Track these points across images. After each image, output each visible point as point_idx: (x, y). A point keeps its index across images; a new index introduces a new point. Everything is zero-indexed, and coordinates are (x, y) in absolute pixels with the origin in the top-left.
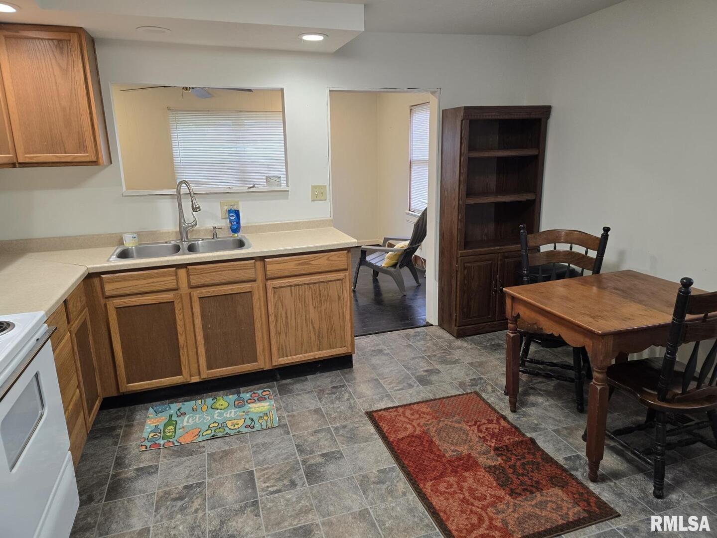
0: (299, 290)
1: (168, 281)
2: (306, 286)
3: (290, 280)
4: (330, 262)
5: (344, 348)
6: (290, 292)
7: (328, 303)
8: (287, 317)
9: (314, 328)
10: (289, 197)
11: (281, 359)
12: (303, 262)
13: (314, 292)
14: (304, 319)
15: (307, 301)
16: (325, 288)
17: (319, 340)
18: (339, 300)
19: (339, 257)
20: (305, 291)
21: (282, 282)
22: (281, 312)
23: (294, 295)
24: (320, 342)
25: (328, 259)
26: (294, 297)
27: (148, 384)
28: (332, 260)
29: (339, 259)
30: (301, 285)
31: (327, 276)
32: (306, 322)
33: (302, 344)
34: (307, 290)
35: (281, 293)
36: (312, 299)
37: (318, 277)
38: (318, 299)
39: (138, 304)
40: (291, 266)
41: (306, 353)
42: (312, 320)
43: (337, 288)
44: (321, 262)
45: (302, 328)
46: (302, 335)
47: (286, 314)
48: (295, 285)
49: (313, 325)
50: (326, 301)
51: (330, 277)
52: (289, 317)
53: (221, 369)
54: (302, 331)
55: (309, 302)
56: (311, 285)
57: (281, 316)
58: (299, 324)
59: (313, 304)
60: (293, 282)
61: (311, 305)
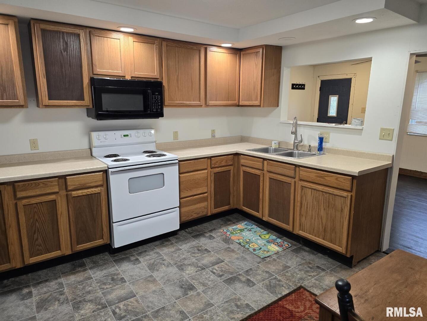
0: (316, 193)
1: (259, 165)
2: (321, 192)
3: (311, 185)
4: (337, 182)
5: (340, 248)
6: (311, 192)
7: (334, 210)
8: (307, 207)
9: (322, 223)
10: (362, 134)
11: (301, 231)
12: (319, 176)
13: (325, 199)
14: (317, 214)
15: (320, 203)
16: (333, 199)
17: (325, 233)
18: (341, 211)
19: (344, 180)
20: (320, 196)
21: (306, 184)
22: (304, 203)
23: (313, 195)
24: (325, 234)
25: (337, 179)
26: (313, 196)
27: (248, 210)
28: (339, 181)
29: (345, 181)
30: (317, 190)
31: (335, 191)
32: (318, 216)
33: (314, 229)
34: (321, 195)
35: (306, 191)
36: (324, 203)
37: (328, 189)
38: (328, 205)
39: (249, 172)
40: (312, 176)
41: (316, 236)
42: (321, 217)
43: (341, 203)
44: (331, 180)
45: (315, 219)
46: (314, 223)
47: (307, 205)
48: (314, 189)
49: (322, 220)
50: (333, 208)
51: (336, 192)
52: (308, 207)
53: (274, 220)
54: (315, 221)
55: (321, 203)
56: (324, 193)
57: (304, 206)
58: (314, 215)
59: (323, 206)
60: (313, 186)
61: (322, 206)
